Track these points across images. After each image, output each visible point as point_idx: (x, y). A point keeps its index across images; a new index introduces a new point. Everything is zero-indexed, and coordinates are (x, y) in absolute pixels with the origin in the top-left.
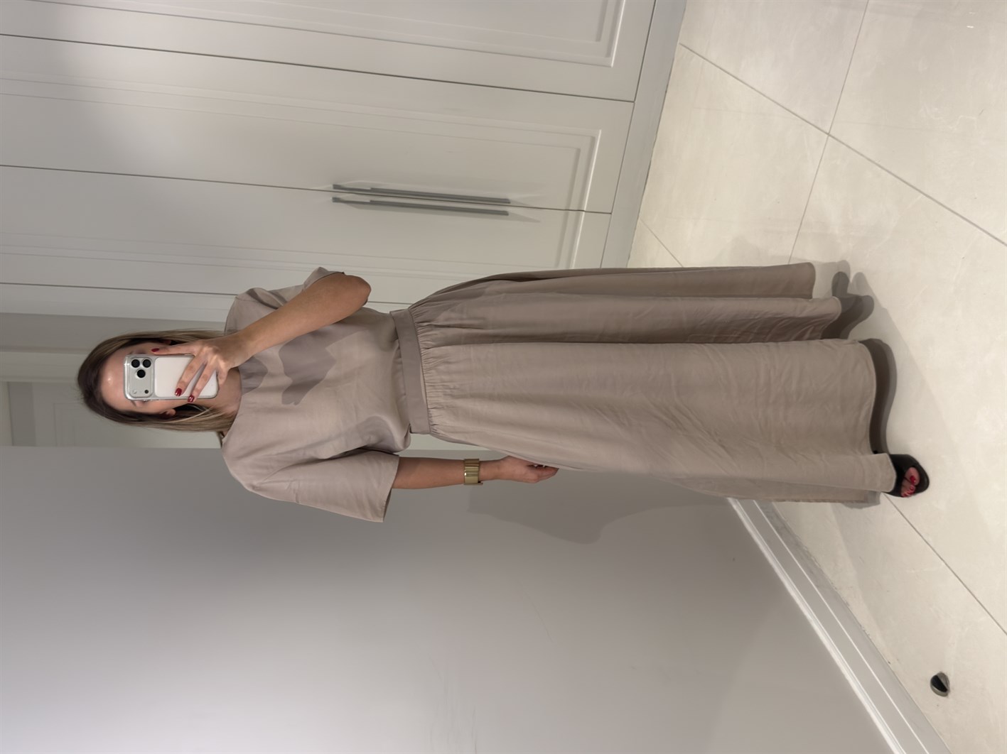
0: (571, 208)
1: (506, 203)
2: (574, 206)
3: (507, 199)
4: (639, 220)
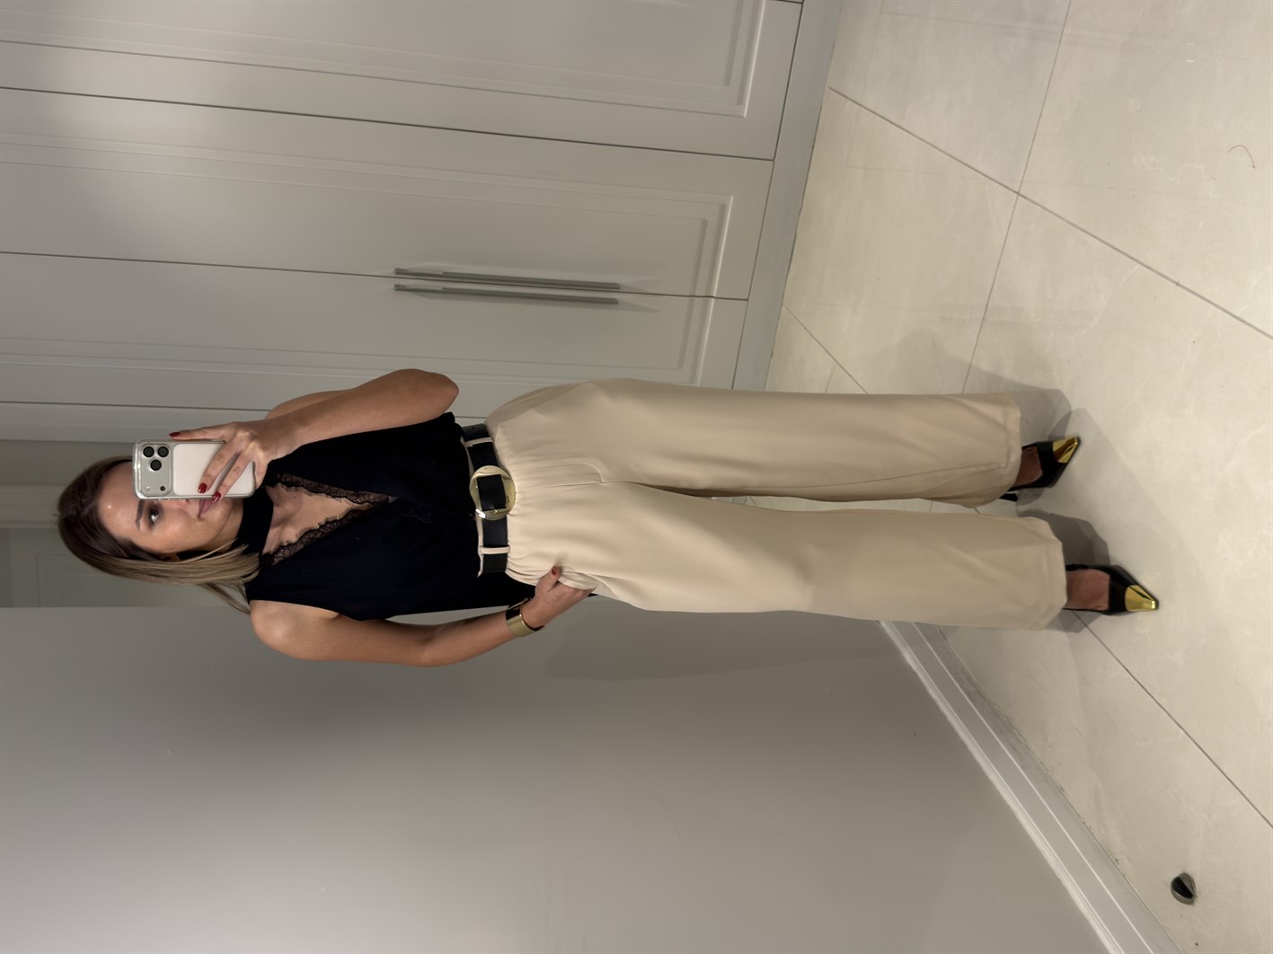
0: (696, 293)
1: (613, 288)
2: (699, 291)
3: (615, 284)
4: (783, 308)
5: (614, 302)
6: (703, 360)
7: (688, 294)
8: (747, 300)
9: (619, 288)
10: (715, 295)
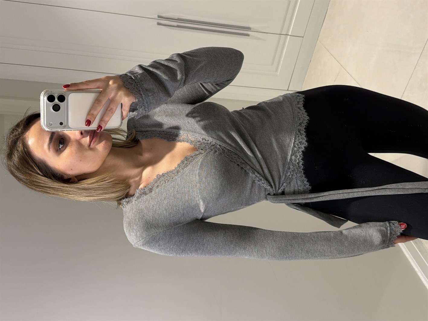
0: (283, 33)
1: (248, 29)
2: (284, 33)
3: (249, 27)
4: (318, 41)
5: (248, 35)
6: (282, 62)
7: (279, 33)
8: (303, 37)
9: (250, 29)
10: (290, 34)
